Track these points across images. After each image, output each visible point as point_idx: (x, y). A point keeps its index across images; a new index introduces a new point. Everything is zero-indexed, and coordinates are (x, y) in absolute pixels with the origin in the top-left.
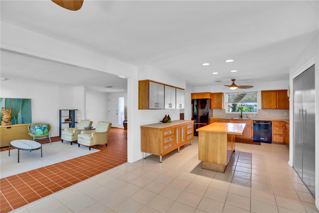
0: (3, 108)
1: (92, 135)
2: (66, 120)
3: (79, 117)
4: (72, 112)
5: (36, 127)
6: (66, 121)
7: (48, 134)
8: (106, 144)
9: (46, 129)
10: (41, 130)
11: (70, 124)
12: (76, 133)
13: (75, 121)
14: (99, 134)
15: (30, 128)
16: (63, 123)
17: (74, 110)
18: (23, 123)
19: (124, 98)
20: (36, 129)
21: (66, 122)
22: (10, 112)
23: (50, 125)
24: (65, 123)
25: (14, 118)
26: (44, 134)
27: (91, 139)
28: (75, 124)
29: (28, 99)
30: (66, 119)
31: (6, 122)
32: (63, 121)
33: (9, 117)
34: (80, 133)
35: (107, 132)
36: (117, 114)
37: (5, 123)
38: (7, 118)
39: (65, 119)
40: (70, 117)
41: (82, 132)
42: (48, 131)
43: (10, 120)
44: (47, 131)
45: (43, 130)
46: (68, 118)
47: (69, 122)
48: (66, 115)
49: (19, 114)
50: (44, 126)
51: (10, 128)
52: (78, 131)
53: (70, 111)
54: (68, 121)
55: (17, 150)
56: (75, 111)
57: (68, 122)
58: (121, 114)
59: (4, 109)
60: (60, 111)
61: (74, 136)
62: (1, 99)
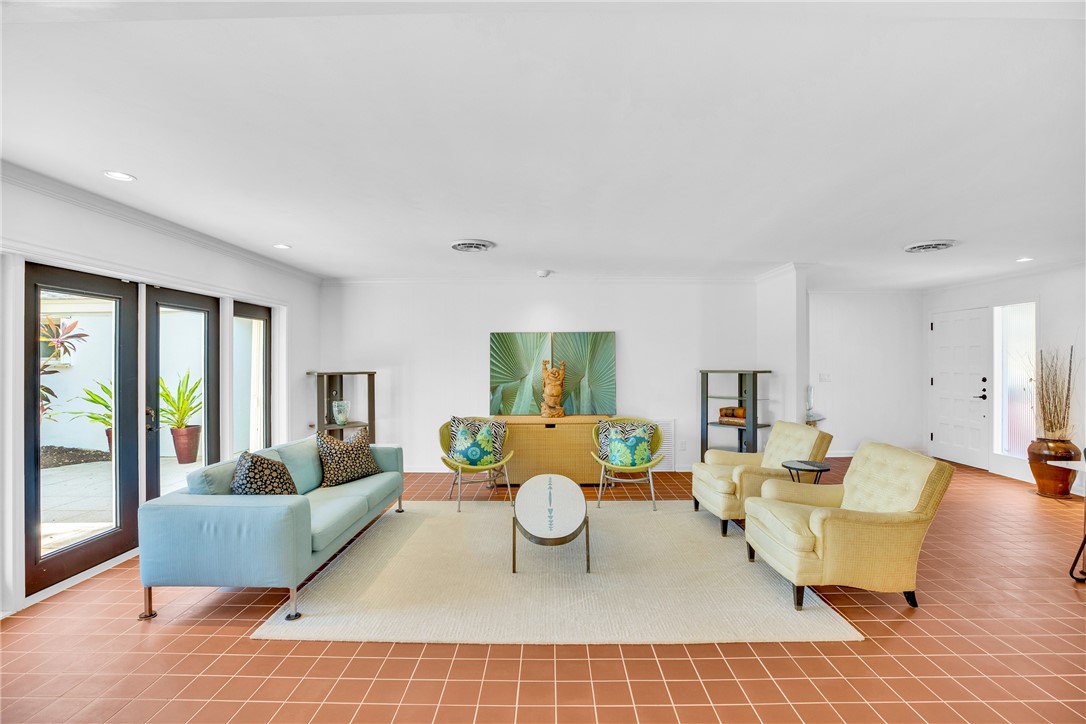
0: (546, 363)
1: (816, 517)
2: (728, 413)
3: (779, 404)
4: (747, 382)
5: (613, 434)
6: (726, 416)
7: (648, 465)
8: (910, 597)
9: (644, 445)
10: (626, 445)
11: (741, 431)
12: (745, 484)
13: (760, 422)
14: (857, 521)
15: (598, 435)
16: (712, 424)
17: (755, 374)
18: (594, 413)
20: (611, 440)
21: (726, 420)
22: (561, 377)
23: (660, 428)
24: (721, 423)
25: (573, 394)
26: (633, 464)
27: (809, 547)
28: (759, 432)
30: (727, 409)
31: (550, 407)
32: (714, 416)
33: (556, 390)
34: (757, 493)
35: (917, 522)
36: (984, 397)
37: (548, 411)
38: (552, 396)
39: (721, 410)
40: (741, 403)
41: (768, 488)
42: (652, 454)
43: (558, 401)
44: (648, 453)
45: (633, 449)
46: (735, 404)
47: (736, 420)
48: (725, 393)
49: (585, 382)
50: (639, 432)
51: (553, 426)
52: (755, 473)
53: (741, 376)
54: (733, 416)
56: (758, 375)
57: (731, 420)
58: (1013, 397)
59: (549, 366)
60: (705, 376)
61: (734, 494)
62: (542, 335)
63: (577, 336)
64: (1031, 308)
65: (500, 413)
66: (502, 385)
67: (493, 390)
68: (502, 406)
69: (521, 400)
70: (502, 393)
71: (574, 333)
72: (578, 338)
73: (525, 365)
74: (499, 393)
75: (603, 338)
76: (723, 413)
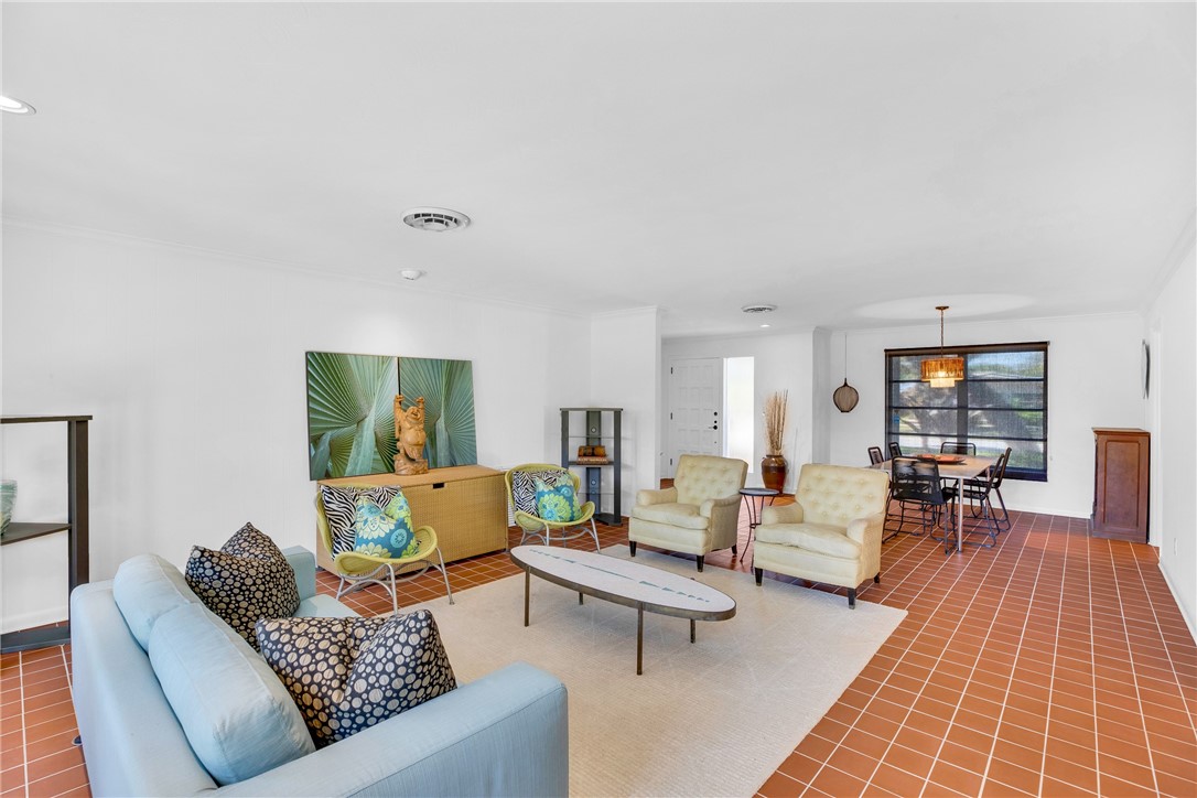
0: (398, 399)
2: (584, 452)
5: (541, 486)
6: (585, 455)
8: (877, 577)
12: (714, 516)
19: (753, 358)
21: (586, 459)
24: (579, 464)
29: (465, 362)
30: (580, 448)
31: (412, 460)
33: (419, 436)
36: (715, 427)
38: (416, 444)
39: (577, 450)
40: (589, 440)
47: (597, 459)
49: (441, 424)
51: (442, 485)
53: (588, 415)
54: (593, 454)
55: (635, 611)
57: (591, 460)
60: (564, 415)
61: (707, 529)
62: (384, 360)
63: (429, 363)
64: (750, 361)
65: (328, 476)
66: (329, 433)
67: (314, 440)
68: (330, 464)
69: (358, 454)
70: (330, 444)
71: (425, 359)
72: (430, 367)
73: (362, 402)
74: (324, 446)
75: (459, 369)
76: (582, 453)
